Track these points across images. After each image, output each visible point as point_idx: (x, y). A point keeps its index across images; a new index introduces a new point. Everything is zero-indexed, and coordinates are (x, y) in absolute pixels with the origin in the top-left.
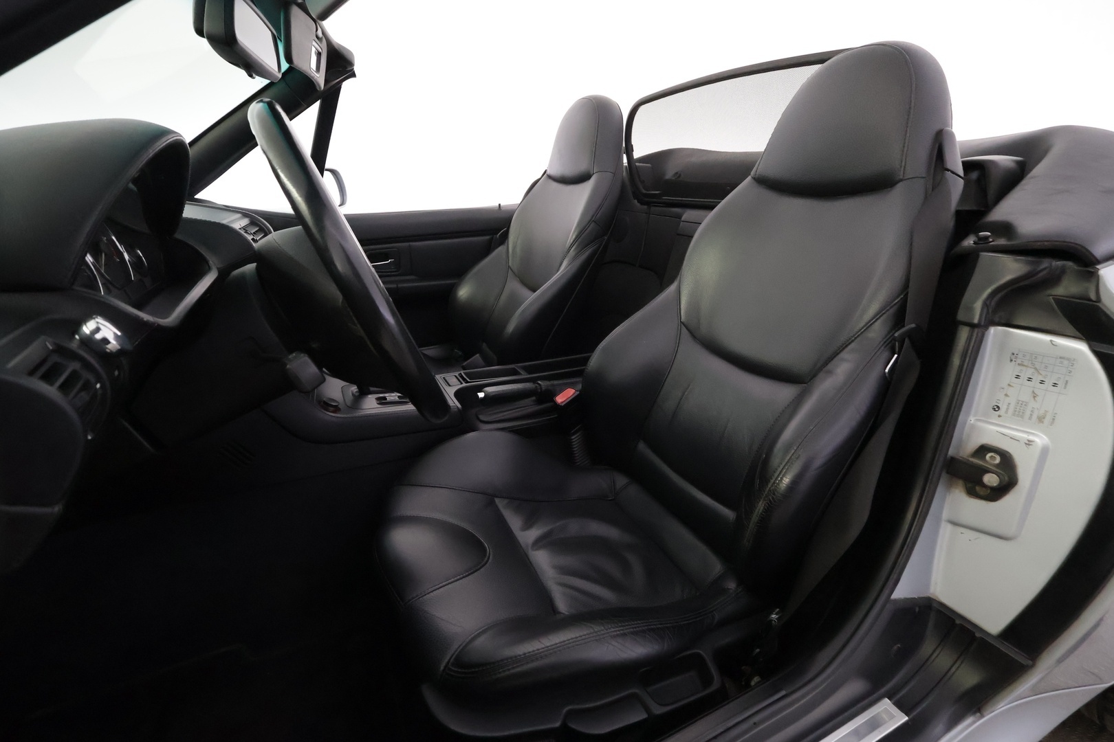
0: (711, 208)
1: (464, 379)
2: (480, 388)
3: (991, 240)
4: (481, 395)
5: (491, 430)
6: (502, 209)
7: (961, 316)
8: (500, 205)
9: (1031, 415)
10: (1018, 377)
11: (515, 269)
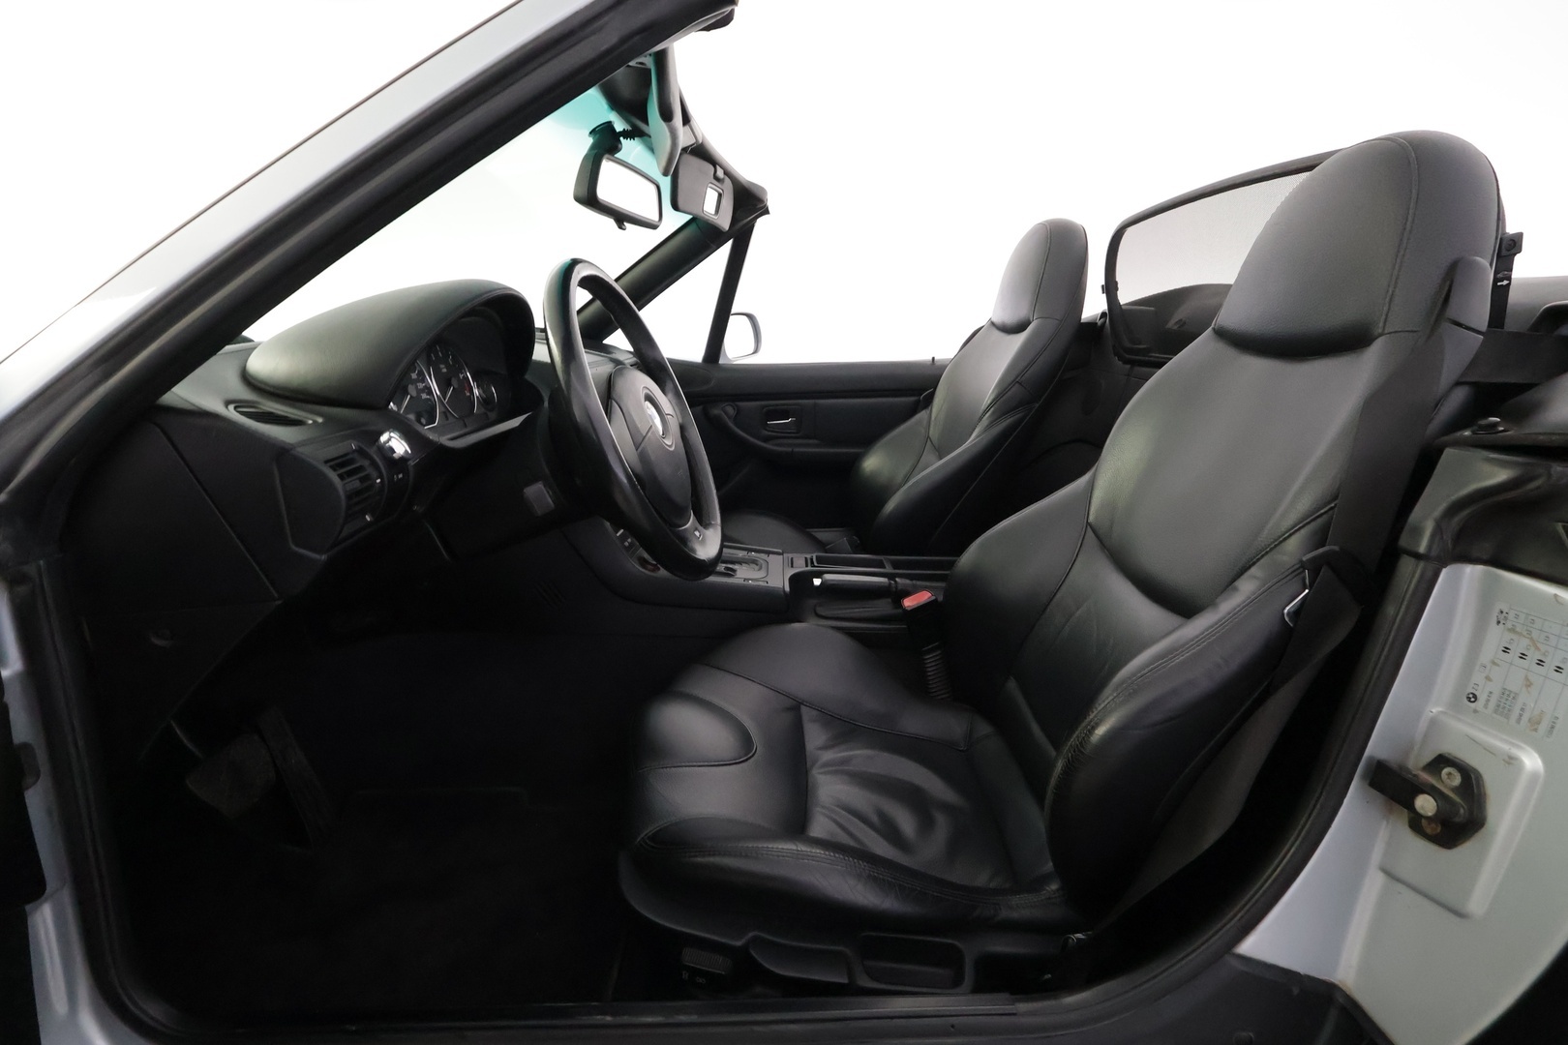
0: (1160, 365)
1: (812, 562)
2: (819, 575)
3: (1501, 429)
4: (817, 582)
5: (823, 626)
6: (937, 364)
7: (1404, 541)
8: (933, 358)
9: (1521, 715)
10: (1506, 650)
11: (935, 441)
